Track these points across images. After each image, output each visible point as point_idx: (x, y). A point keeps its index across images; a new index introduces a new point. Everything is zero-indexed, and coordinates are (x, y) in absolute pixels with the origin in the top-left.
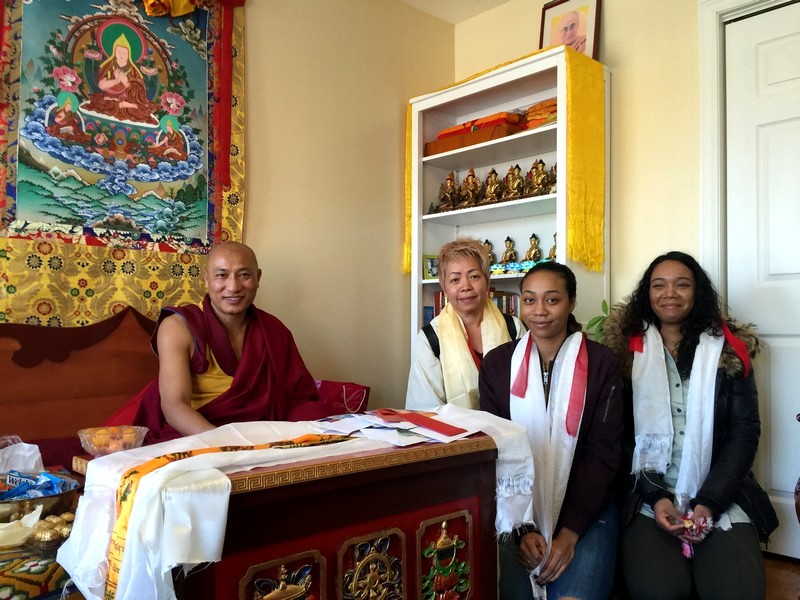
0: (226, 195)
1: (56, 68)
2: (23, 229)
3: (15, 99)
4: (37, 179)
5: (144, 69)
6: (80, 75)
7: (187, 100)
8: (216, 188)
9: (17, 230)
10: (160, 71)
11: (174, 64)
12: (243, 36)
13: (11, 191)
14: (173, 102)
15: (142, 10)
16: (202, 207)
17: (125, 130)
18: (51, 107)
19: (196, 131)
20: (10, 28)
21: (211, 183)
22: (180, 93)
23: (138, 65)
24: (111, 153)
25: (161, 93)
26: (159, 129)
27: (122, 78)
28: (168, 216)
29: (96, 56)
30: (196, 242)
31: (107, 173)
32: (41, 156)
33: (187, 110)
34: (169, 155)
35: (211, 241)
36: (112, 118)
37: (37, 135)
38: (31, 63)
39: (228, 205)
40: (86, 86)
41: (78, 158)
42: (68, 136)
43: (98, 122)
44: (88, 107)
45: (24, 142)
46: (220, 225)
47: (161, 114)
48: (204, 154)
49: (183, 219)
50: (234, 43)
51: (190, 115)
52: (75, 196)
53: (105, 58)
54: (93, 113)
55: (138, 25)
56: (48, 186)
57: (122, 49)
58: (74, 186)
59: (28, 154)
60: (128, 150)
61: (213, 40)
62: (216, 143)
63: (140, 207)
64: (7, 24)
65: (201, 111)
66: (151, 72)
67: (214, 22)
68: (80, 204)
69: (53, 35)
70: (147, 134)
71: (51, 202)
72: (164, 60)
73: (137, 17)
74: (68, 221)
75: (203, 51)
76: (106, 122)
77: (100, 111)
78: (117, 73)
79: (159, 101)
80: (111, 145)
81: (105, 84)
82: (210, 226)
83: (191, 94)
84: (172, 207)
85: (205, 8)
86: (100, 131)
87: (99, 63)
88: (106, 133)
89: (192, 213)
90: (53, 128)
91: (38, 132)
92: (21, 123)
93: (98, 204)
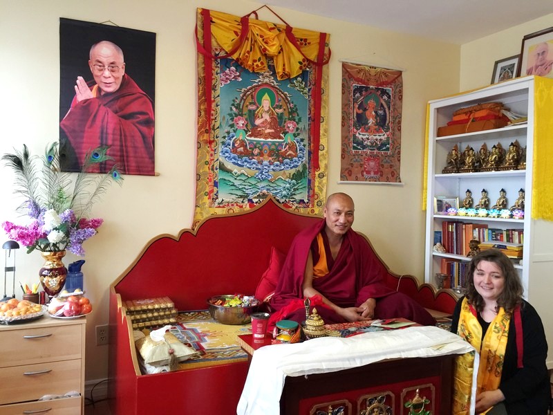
0: (317, 173)
1: (235, 118)
2: (221, 203)
3: (217, 138)
4: (227, 177)
5: (277, 110)
6: (246, 120)
7: (298, 123)
8: (312, 170)
9: (219, 204)
10: (284, 110)
11: (292, 105)
12: (327, 81)
13: (216, 184)
14: (291, 126)
15: (275, 78)
16: (305, 182)
17: (268, 145)
18: (233, 139)
19: (302, 140)
20: (214, 101)
21: (309, 168)
22: (294, 120)
23: (274, 108)
24: (261, 158)
25: (285, 122)
26: (284, 142)
27: (267, 117)
28: (288, 189)
29: (253, 107)
30: (302, 201)
31: (259, 169)
32: (229, 165)
33: (297, 129)
34: (288, 155)
35: (309, 200)
36: (262, 139)
37: (227, 154)
38: (224, 118)
39: (318, 179)
40: (249, 125)
41: (245, 163)
42: (241, 153)
43: (255, 142)
44: (250, 136)
45: (221, 159)
46: (314, 190)
47: (285, 133)
48: (306, 152)
49: (295, 190)
50: (323, 86)
51: (299, 131)
52: (244, 184)
53: (258, 108)
54: (253, 138)
55: (273, 87)
56: (232, 180)
57: (266, 102)
58: (244, 178)
59: (223, 164)
60: (270, 155)
61: (312, 86)
62: (312, 145)
63: (274, 185)
64: (213, 99)
65: (304, 128)
66: (280, 111)
67: (311, 77)
68: (246, 187)
69: (234, 101)
70: (279, 145)
71: (233, 188)
72: (286, 103)
73: (273, 82)
74: (241, 197)
75: (306, 93)
76: (258, 142)
77: (256, 137)
78: (263, 115)
79: (284, 126)
80: (261, 154)
81: (258, 122)
82: (308, 192)
83: (300, 120)
84: (290, 184)
85: (308, 69)
86: (256, 147)
87: (255, 111)
88: (258, 148)
89: (300, 186)
90: (234, 150)
91: (227, 153)
92: (220, 150)
93: (255, 186)
